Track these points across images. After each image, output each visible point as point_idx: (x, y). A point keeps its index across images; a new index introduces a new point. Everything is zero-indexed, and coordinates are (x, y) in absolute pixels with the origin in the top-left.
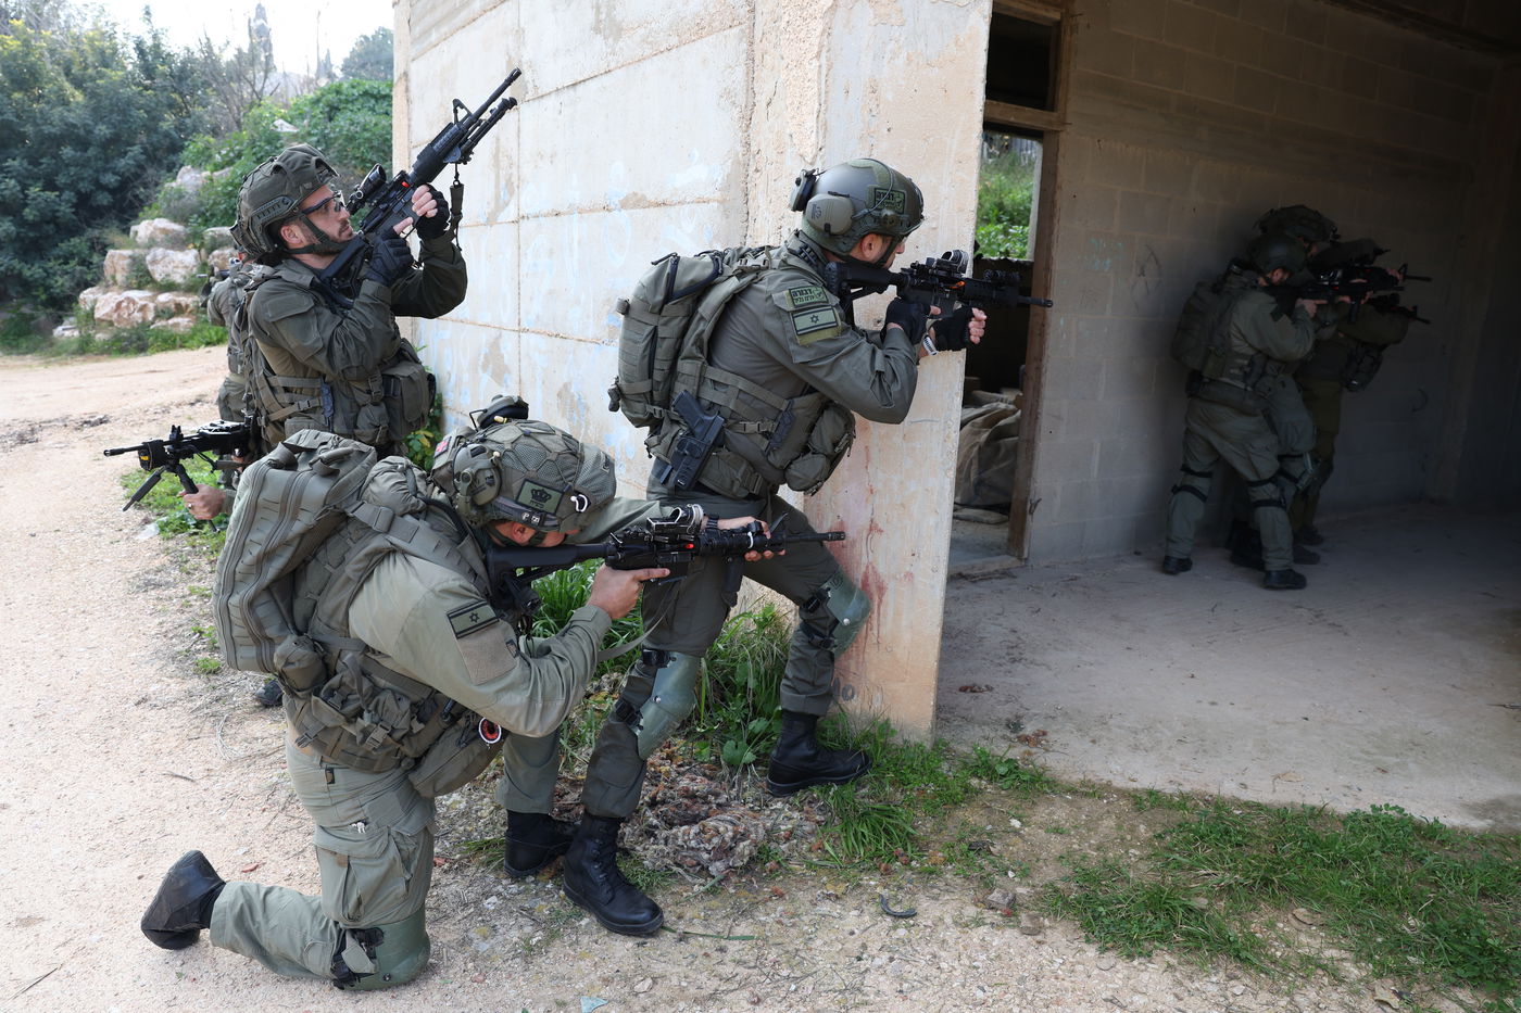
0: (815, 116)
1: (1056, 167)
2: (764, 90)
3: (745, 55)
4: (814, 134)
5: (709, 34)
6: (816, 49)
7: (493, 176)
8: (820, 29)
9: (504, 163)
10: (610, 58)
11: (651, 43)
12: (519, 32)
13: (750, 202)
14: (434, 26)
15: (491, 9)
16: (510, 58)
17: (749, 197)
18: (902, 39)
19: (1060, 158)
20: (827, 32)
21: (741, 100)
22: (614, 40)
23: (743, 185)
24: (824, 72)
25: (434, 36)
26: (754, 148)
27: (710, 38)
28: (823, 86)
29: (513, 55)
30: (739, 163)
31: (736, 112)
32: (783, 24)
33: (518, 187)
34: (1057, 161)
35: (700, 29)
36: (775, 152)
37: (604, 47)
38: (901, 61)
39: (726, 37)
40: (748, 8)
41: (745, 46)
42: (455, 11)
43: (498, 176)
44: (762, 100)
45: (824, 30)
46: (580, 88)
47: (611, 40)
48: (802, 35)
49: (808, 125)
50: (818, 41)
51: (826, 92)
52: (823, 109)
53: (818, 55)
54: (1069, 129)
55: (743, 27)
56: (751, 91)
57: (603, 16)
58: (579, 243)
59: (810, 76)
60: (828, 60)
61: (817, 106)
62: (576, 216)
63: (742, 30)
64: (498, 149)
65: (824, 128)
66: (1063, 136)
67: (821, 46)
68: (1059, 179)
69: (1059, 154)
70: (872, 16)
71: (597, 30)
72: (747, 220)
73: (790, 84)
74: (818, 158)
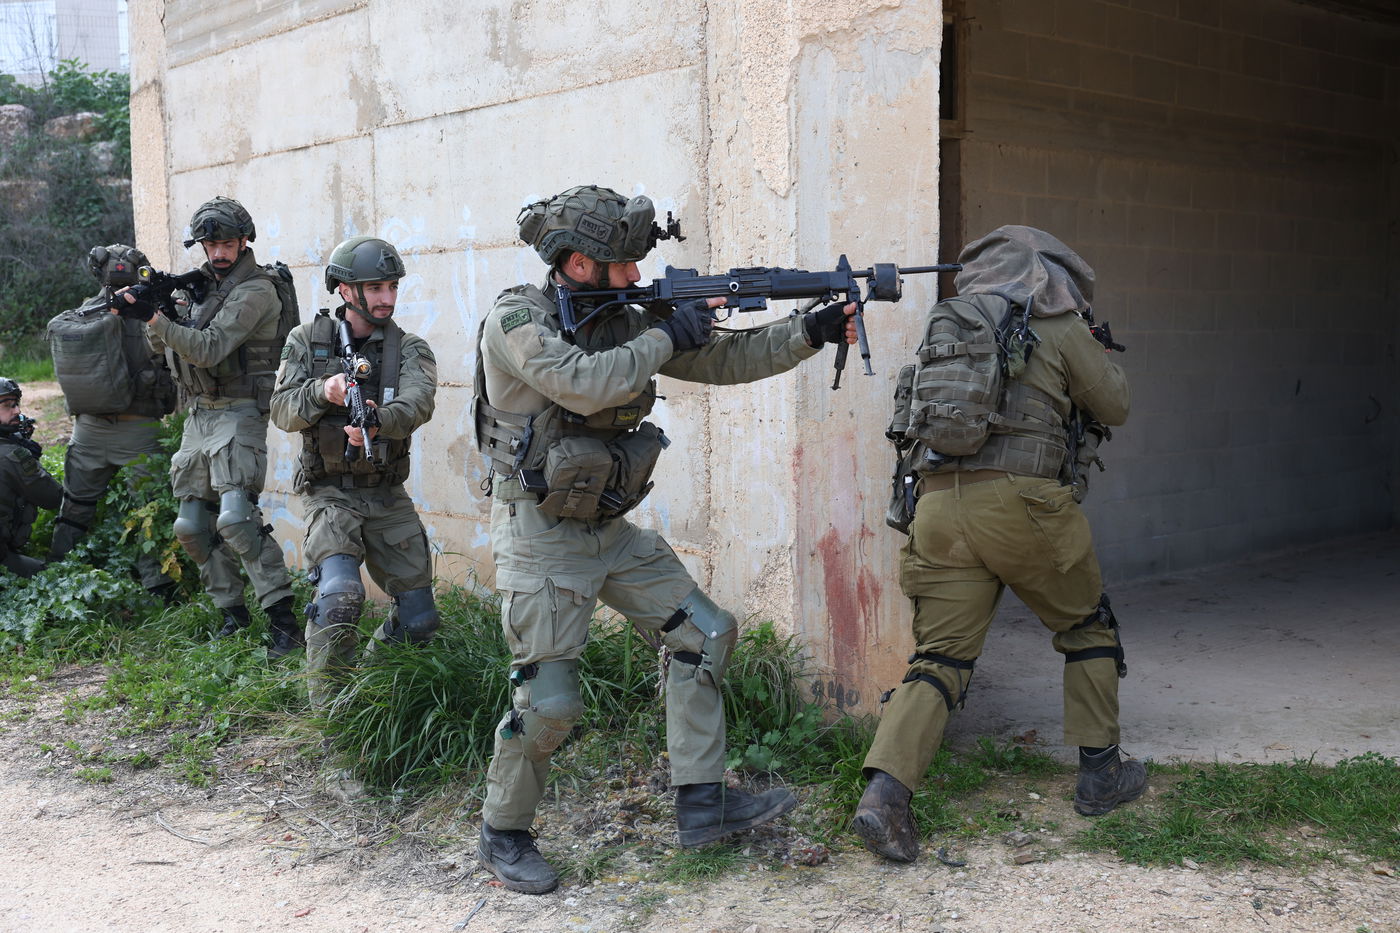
0: (787, 154)
1: (959, 177)
2: (723, 127)
3: (699, 95)
4: (786, 170)
5: (652, 71)
6: (784, 94)
7: (330, 210)
8: (787, 76)
9: (350, 195)
10: (516, 87)
11: (575, 75)
12: (371, 51)
13: (712, 235)
14: (214, 30)
15: (320, 20)
16: (355, 77)
17: (711, 229)
18: (863, 83)
19: (963, 168)
20: (795, 78)
21: (697, 136)
22: (521, 69)
23: (704, 217)
24: (793, 113)
25: (213, 42)
26: (713, 182)
27: (654, 76)
28: (793, 128)
29: (360, 73)
30: (698, 197)
31: (690, 148)
32: (744, 69)
33: (375, 222)
34: (959, 171)
35: (639, 66)
36: (741, 186)
37: (507, 75)
38: (863, 103)
39: (674, 75)
40: (700, 50)
41: (698, 85)
42: (254, 17)
43: (338, 211)
44: (720, 138)
45: (792, 77)
46: (470, 117)
47: (515, 69)
48: (767, 80)
49: (780, 162)
50: (785, 87)
51: (797, 133)
52: (794, 147)
53: (786, 99)
54: (969, 136)
55: (695, 67)
56: (707, 129)
57: (503, 43)
58: (477, 282)
59: (778, 118)
60: (796, 102)
61: (788, 145)
62: (471, 253)
63: (694, 71)
64: (337, 180)
65: (796, 164)
66: (964, 144)
67: (789, 91)
68: (963, 189)
69: (962, 163)
70: (835, 64)
71: (494, 55)
72: (710, 251)
73: (756, 124)
74: (792, 191)
